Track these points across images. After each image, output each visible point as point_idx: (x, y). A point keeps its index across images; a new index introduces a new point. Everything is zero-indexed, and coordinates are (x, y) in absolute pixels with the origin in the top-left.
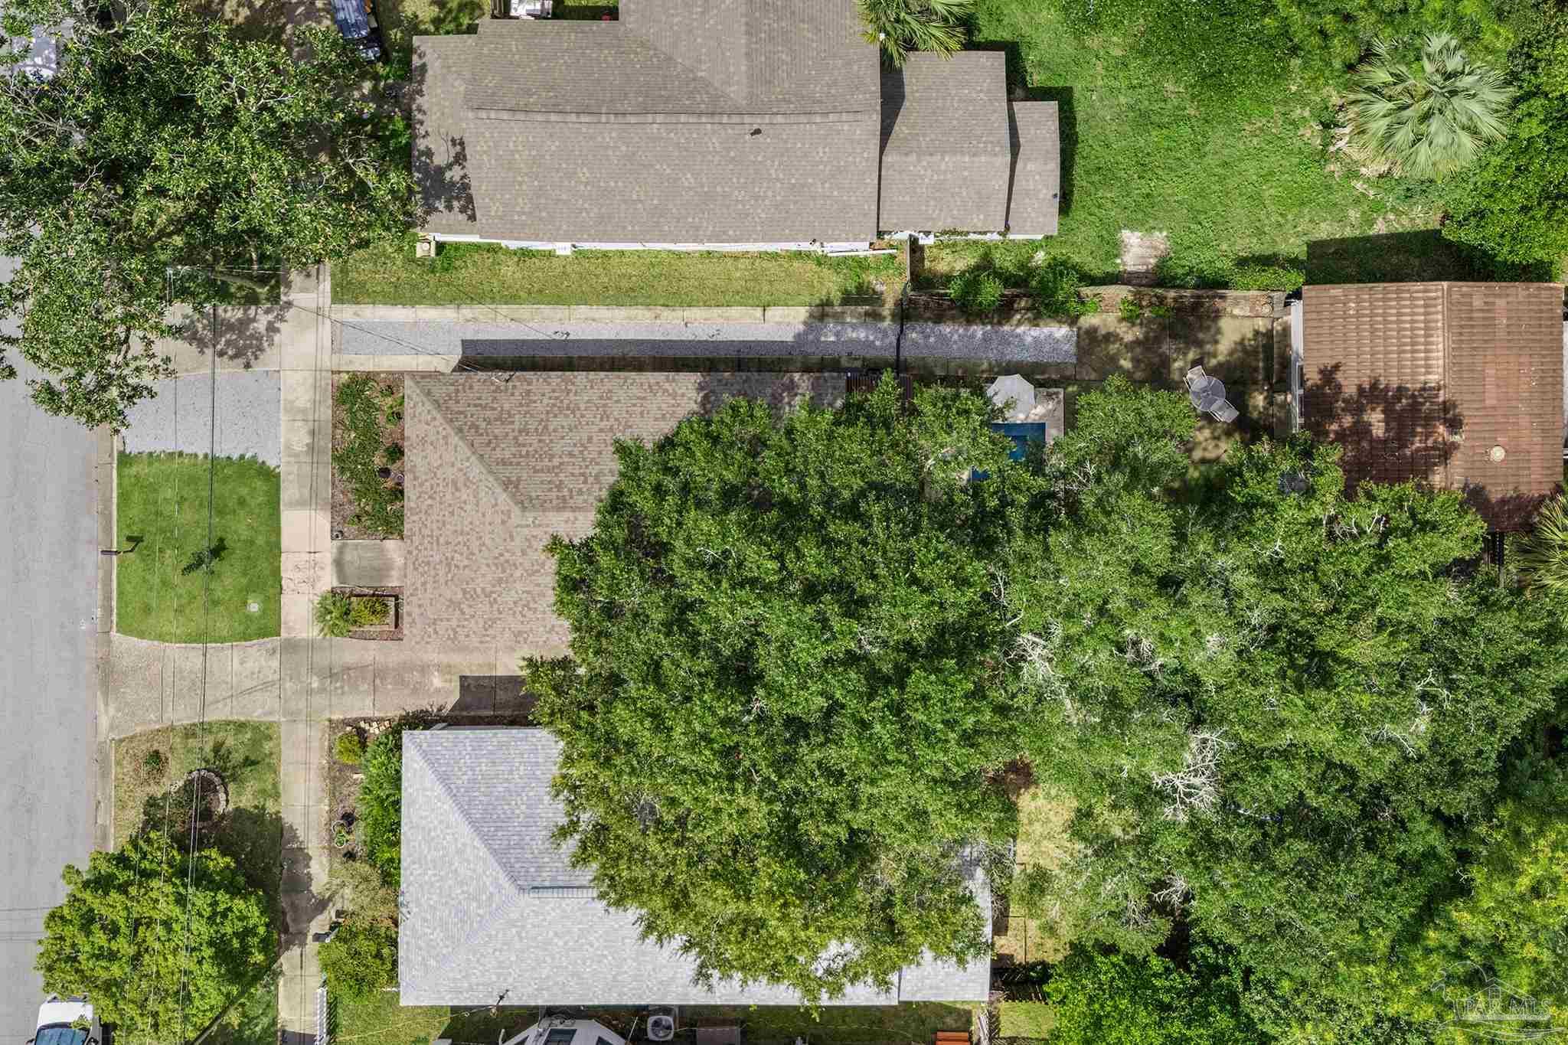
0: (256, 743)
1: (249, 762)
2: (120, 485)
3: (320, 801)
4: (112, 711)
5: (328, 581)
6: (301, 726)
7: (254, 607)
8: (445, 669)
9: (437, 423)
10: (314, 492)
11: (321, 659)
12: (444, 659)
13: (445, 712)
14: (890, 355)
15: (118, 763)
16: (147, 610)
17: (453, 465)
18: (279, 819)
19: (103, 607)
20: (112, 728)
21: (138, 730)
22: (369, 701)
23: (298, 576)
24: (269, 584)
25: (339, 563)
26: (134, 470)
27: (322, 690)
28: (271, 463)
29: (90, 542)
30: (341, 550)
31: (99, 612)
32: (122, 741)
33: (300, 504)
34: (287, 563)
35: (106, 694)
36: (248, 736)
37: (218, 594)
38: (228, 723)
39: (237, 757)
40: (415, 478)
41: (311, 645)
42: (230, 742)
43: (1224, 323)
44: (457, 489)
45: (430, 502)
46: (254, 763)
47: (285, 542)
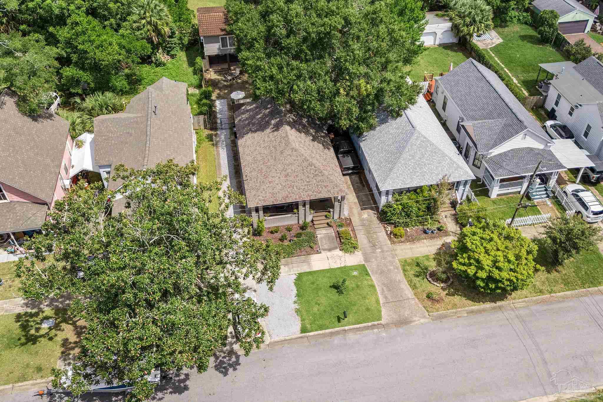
0: (409, 265)
1: (418, 265)
2: (316, 330)
3: (423, 243)
4: (416, 319)
5: (338, 252)
6: (397, 252)
7: (355, 273)
8: (360, 215)
9: (265, 188)
10: (304, 262)
11: (369, 250)
12: (356, 215)
13: (376, 212)
14: (228, 131)
15: (438, 311)
16: (368, 309)
17: (279, 178)
18: (436, 254)
19: (372, 329)
20: (424, 317)
21: (421, 306)
22: (380, 234)
23: (338, 261)
24: (345, 270)
25: (330, 250)
26: (308, 326)
27: (381, 248)
28: (295, 277)
29: (345, 339)
30: (324, 250)
31: (376, 330)
32: (428, 311)
33: (309, 264)
34: (334, 266)
35: (411, 322)
36: (408, 267)
37: (354, 286)
38: (405, 275)
39: (418, 269)
40: (287, 197)
41: (365, 255)
42: (412, 272)
43: (213, 78)
44: (288, 175)
45: (295, 188)
46: (418, 263)
47: (326, 267)
